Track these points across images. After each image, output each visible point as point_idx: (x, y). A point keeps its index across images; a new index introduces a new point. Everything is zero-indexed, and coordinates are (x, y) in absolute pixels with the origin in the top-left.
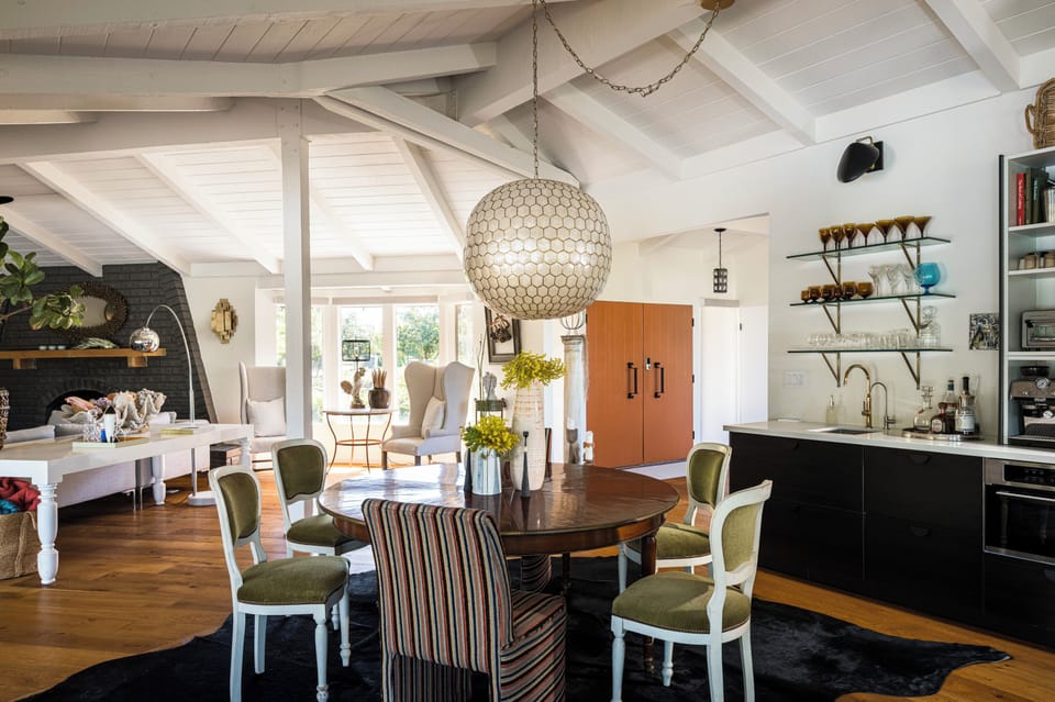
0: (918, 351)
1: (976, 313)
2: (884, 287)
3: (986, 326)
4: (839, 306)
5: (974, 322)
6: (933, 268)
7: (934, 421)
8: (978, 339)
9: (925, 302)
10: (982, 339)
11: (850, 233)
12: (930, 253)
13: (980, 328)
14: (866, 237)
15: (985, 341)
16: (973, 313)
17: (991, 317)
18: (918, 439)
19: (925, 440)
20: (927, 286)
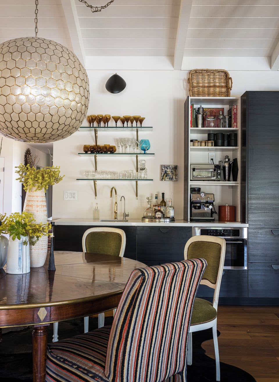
0: (137, 180)
1: (164, 164)
3: (168, 170)
4: (95, 157)
5: (163, 168)
6: (146, 142)
7: (157, 213)
8: (165, 176)
9: (140, 158)
10: (166, 176)
12: (143, 134)
13: (166, 171)
14: (116, 122)
15: (168, 177)
16: (163, 164)
17: (171, 166)
18: (152, 221)
19: (155, 222)
20: (145, 150)
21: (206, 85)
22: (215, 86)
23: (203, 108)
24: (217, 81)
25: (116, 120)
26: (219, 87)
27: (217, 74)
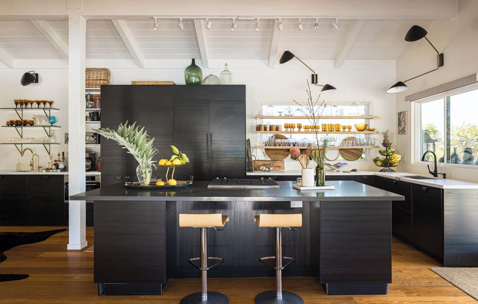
0: (49, 144)
2: (38, 122)
4: (21, 128)
5: (66, 135)
6: (54, 118)
7: (53, 166)
8: (67, 140)
9: (51, 128)
11: (26, 103)
12: (53, 113)
13: (68, 137)
14: (32, 105)
18: (47, 171)
19: (49, 172)
20: (52, 123)
21: (95, 78)
22: (100, 79)
23: (90, 95)
24: (102, 76)
25: (38, 103)
26: (103, 80)
27: (103, 71)
